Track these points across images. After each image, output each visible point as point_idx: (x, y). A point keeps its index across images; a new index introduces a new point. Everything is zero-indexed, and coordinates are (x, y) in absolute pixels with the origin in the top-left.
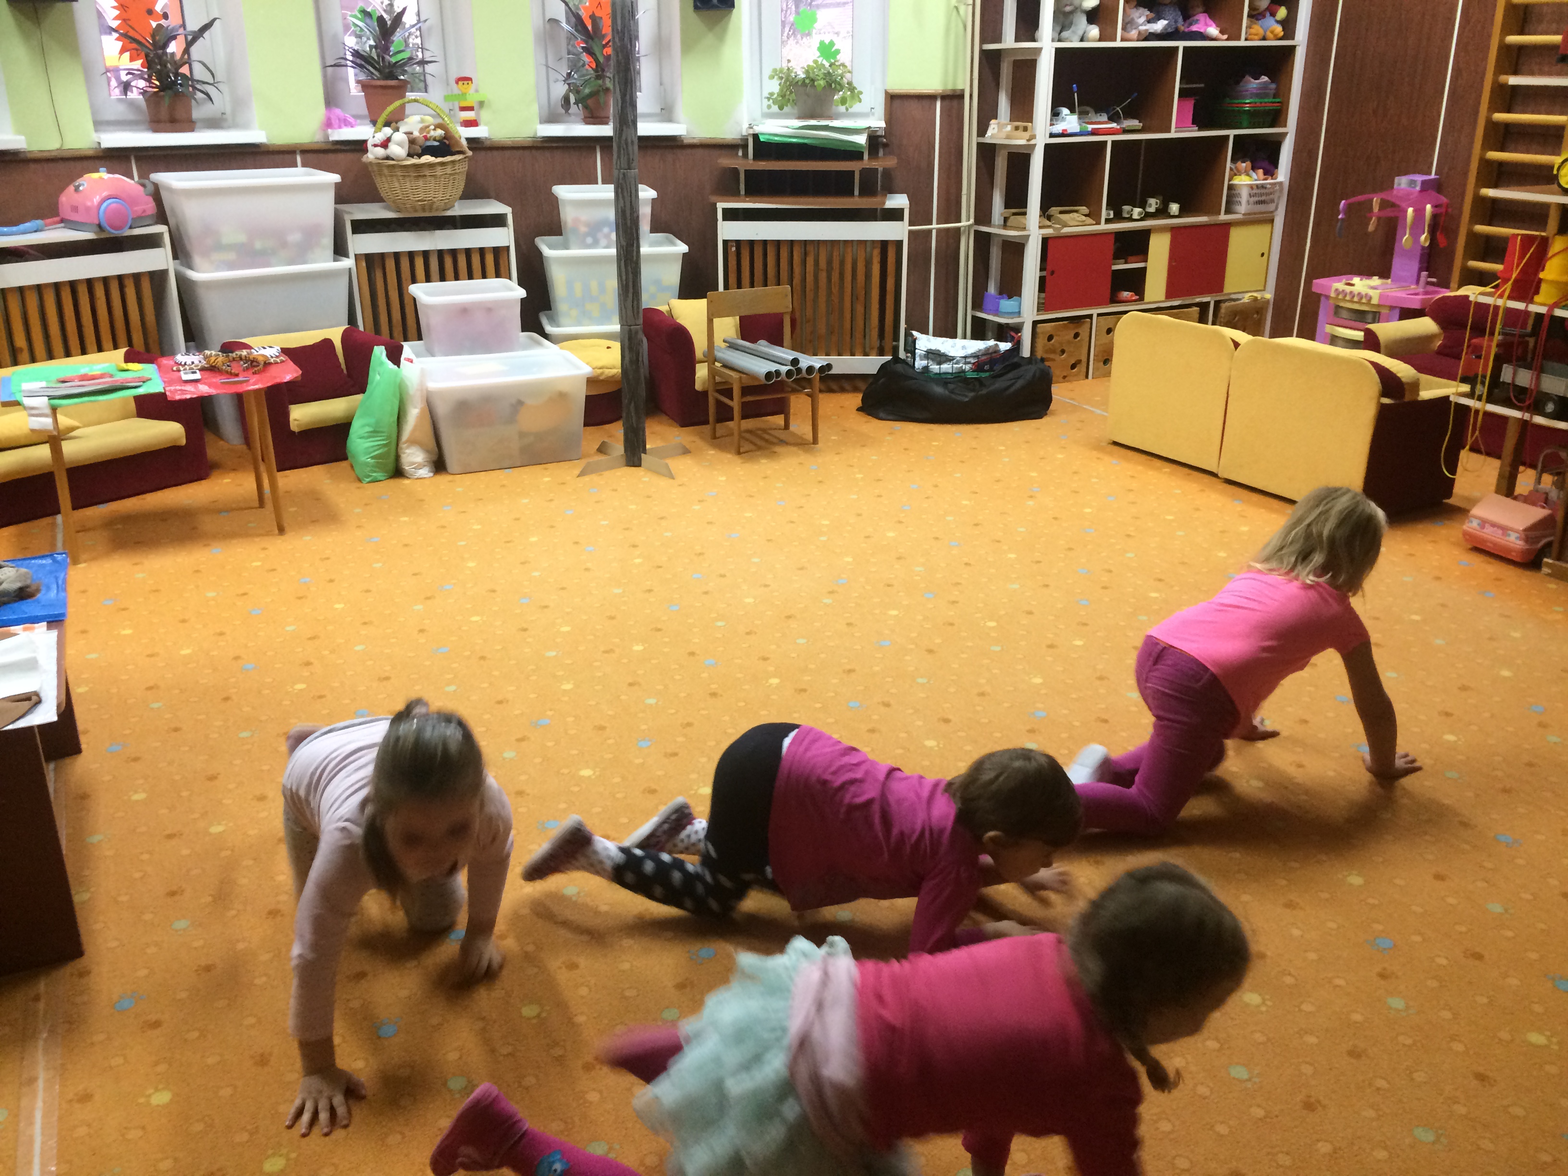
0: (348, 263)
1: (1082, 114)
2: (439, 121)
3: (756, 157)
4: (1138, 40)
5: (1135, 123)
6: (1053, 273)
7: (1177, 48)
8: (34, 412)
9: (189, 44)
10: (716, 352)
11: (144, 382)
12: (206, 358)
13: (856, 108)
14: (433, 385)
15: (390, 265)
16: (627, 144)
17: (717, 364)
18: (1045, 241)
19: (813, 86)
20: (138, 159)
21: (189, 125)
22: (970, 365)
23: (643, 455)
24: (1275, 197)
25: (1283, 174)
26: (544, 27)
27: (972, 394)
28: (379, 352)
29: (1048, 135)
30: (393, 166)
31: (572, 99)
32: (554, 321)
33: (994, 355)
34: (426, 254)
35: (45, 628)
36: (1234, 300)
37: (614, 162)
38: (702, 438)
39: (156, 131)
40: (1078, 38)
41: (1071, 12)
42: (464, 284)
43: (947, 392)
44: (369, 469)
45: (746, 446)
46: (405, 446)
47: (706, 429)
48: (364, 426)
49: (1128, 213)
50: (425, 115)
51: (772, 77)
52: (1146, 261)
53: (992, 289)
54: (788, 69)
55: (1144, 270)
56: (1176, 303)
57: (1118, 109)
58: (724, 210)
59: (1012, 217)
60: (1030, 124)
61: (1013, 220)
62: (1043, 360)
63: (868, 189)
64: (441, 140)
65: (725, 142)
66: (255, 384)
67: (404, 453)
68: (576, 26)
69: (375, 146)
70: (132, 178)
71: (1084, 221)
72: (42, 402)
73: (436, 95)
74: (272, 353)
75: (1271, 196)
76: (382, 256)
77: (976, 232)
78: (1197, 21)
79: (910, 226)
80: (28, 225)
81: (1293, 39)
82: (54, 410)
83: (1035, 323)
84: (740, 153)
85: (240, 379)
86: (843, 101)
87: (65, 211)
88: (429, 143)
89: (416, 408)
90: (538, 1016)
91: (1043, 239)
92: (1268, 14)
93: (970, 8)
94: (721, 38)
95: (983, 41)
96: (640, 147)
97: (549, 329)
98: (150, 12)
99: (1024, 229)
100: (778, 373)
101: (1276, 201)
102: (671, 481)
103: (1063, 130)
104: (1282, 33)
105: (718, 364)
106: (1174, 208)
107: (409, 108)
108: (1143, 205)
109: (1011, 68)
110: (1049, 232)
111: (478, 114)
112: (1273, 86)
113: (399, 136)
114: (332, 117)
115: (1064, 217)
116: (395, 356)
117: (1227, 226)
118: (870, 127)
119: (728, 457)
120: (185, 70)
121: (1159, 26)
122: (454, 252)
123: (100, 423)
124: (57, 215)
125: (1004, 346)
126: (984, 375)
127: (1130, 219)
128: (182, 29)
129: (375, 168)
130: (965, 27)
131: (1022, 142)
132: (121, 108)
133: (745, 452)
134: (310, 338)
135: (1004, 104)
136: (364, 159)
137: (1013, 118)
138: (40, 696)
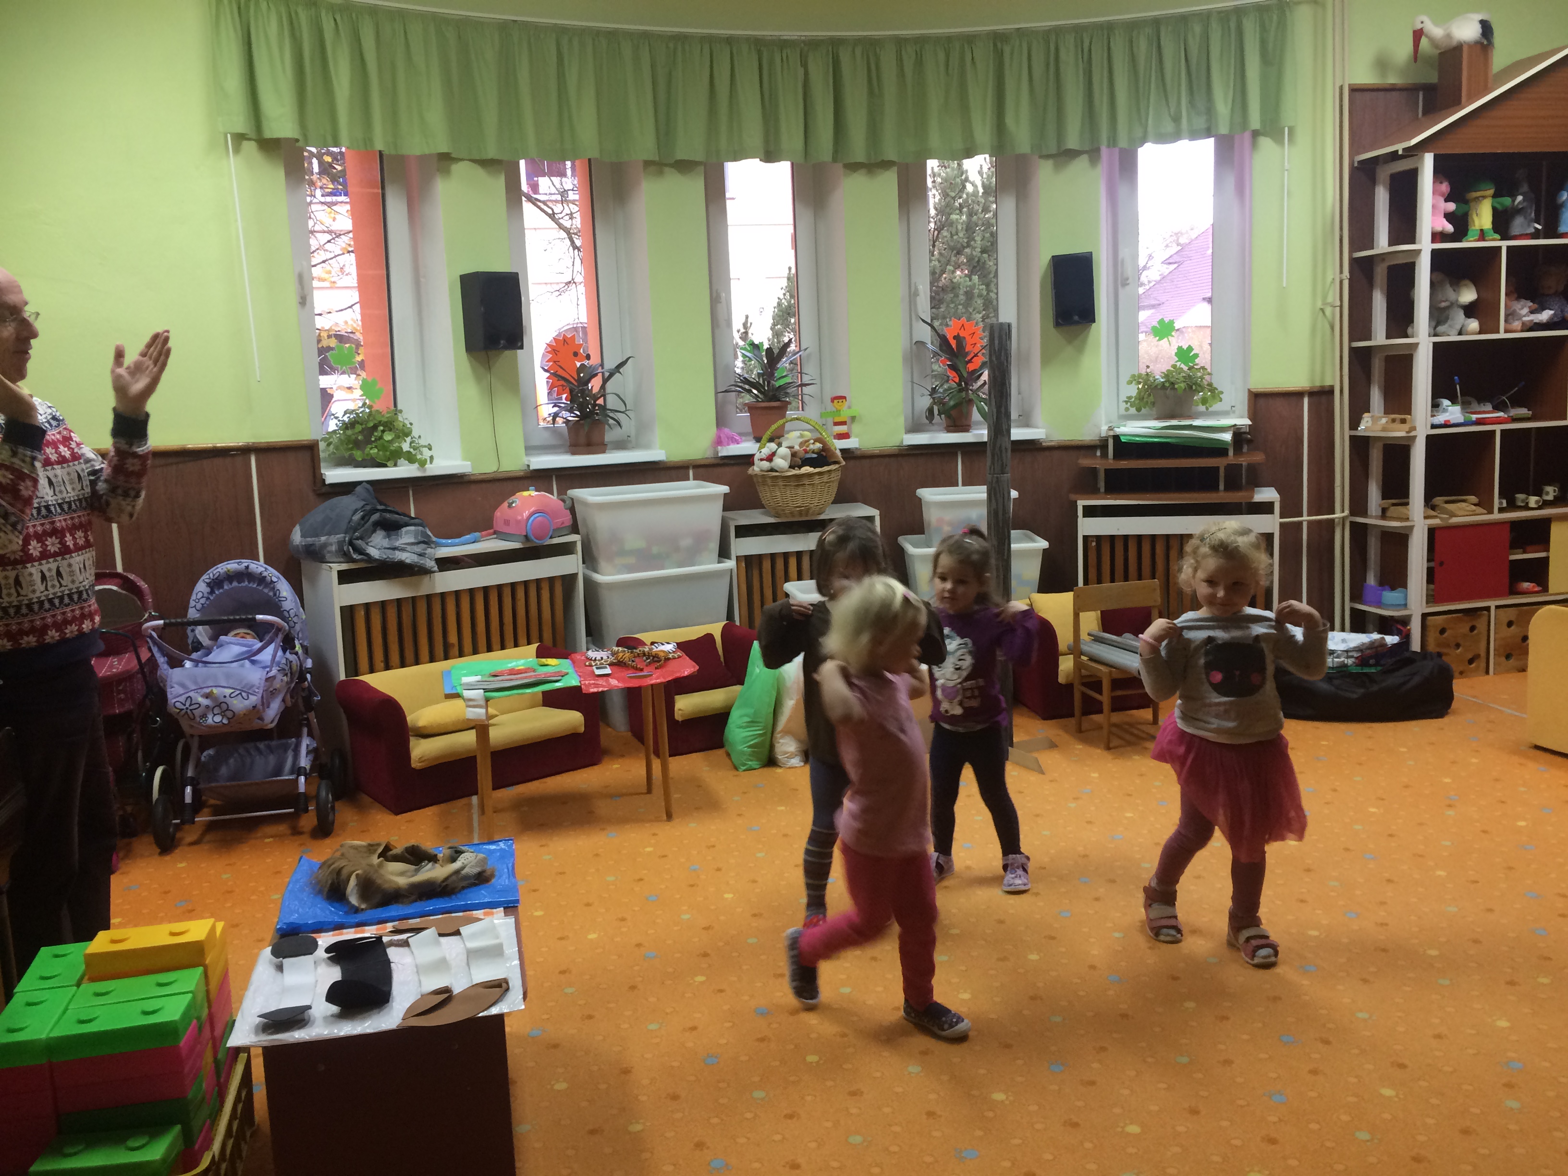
0: (731, 564)
1: (1465, 405)
2: (816, 435)
3: (1116, 457)
4: (1522, 331)
5: (1523, 411)
6: (1441, 564)
8: (471, 703)
9: (605, 381)
10: (1082, 646)
11: (562, 676)
12: (613, 654)
13: (1216, 407)
15: (767, 565)
16: (1001, 451)
17: (1083, 657)
18: (1432, 531)
19: (1174, 389)
20: (558, 478)
21: (599, 447)
22: (1353, 660)
23: (1010, 748)
26: (911, 348)
27: (1362, 691)
29: (1429, 426)
30: (776, 477)
31: (936, 409)
33: (1379, 649)
34: (800, 555)
35: (503, 914)
37: (988, 468)
38: (1067, 731)
39: (574, 453)
40: (1455, 331)
41: (1448, 308)
43: (1333, 688)
44: (745, 757)
45: (1115, 742)
46: (779, 736)
47: (1072, 722)
48: (741, 716)
49: (1523, 501)
50: (803, 430)
51: (1130, 382)
52: (1547, 550)
53: (1371, 580)
54: (1147, 374)
55: (1547, 559)
57: (1504, 398)
58: (1083, 507)
59: (1392, 508)
60: (1409, 416)
61: (1393, 511)
62: (1440, 655)
63: (1233, 484)
64: (820, 453)
65: (1086, 443)
66: (657, 678)
67: (779, 743)
68: (941, 345)
69: (762, 460)
70: (552, 494)
71: (1475, 511)
72: (477, 694)
73: (812, 412)
74: (669, 647)
76: (760, 557)
77: (1352, 523)
79: (1281, 518)
80: (467, 537)
82: (487, 700)
83: (1424, 616)
84: (1098, 453)
85: (645, 673)
86: (1204, 401)
87: (499, 525)
88: (808, 456)
89: (792, 699)
91: (1429, 530)
93: (1338, 309)
94: (1080, 350)
95: (1352, 339)
96: (1012, 451)
98: (576, 354)
99: (1407, 519)
102: (1041, 775)
103: (1445, 421)
107: (788, 426)
109: (1383, 364)
110: (1436, 522)
111: (849, 428)
113: (783, 451)
114: (722, 435)
115: (1451, 507)
118: (1235, 425)
119: (1098, 752)
120: (600, 401)
121: (1545, 316)
123: (514, 711)
124: (491, 527)
125: (1391, 640)
126: (1371, 670)
127: (1527, 508)
128: (600, 368)
129: (760, 479)
130: (1332, 328)
131: (1402, 434)
132: (546, 435)
133: (1115, 748)
134: (694, 633)
135: (1376, 397)
136: (750, 471)
137: (1387, 412)
138: (507, 983)
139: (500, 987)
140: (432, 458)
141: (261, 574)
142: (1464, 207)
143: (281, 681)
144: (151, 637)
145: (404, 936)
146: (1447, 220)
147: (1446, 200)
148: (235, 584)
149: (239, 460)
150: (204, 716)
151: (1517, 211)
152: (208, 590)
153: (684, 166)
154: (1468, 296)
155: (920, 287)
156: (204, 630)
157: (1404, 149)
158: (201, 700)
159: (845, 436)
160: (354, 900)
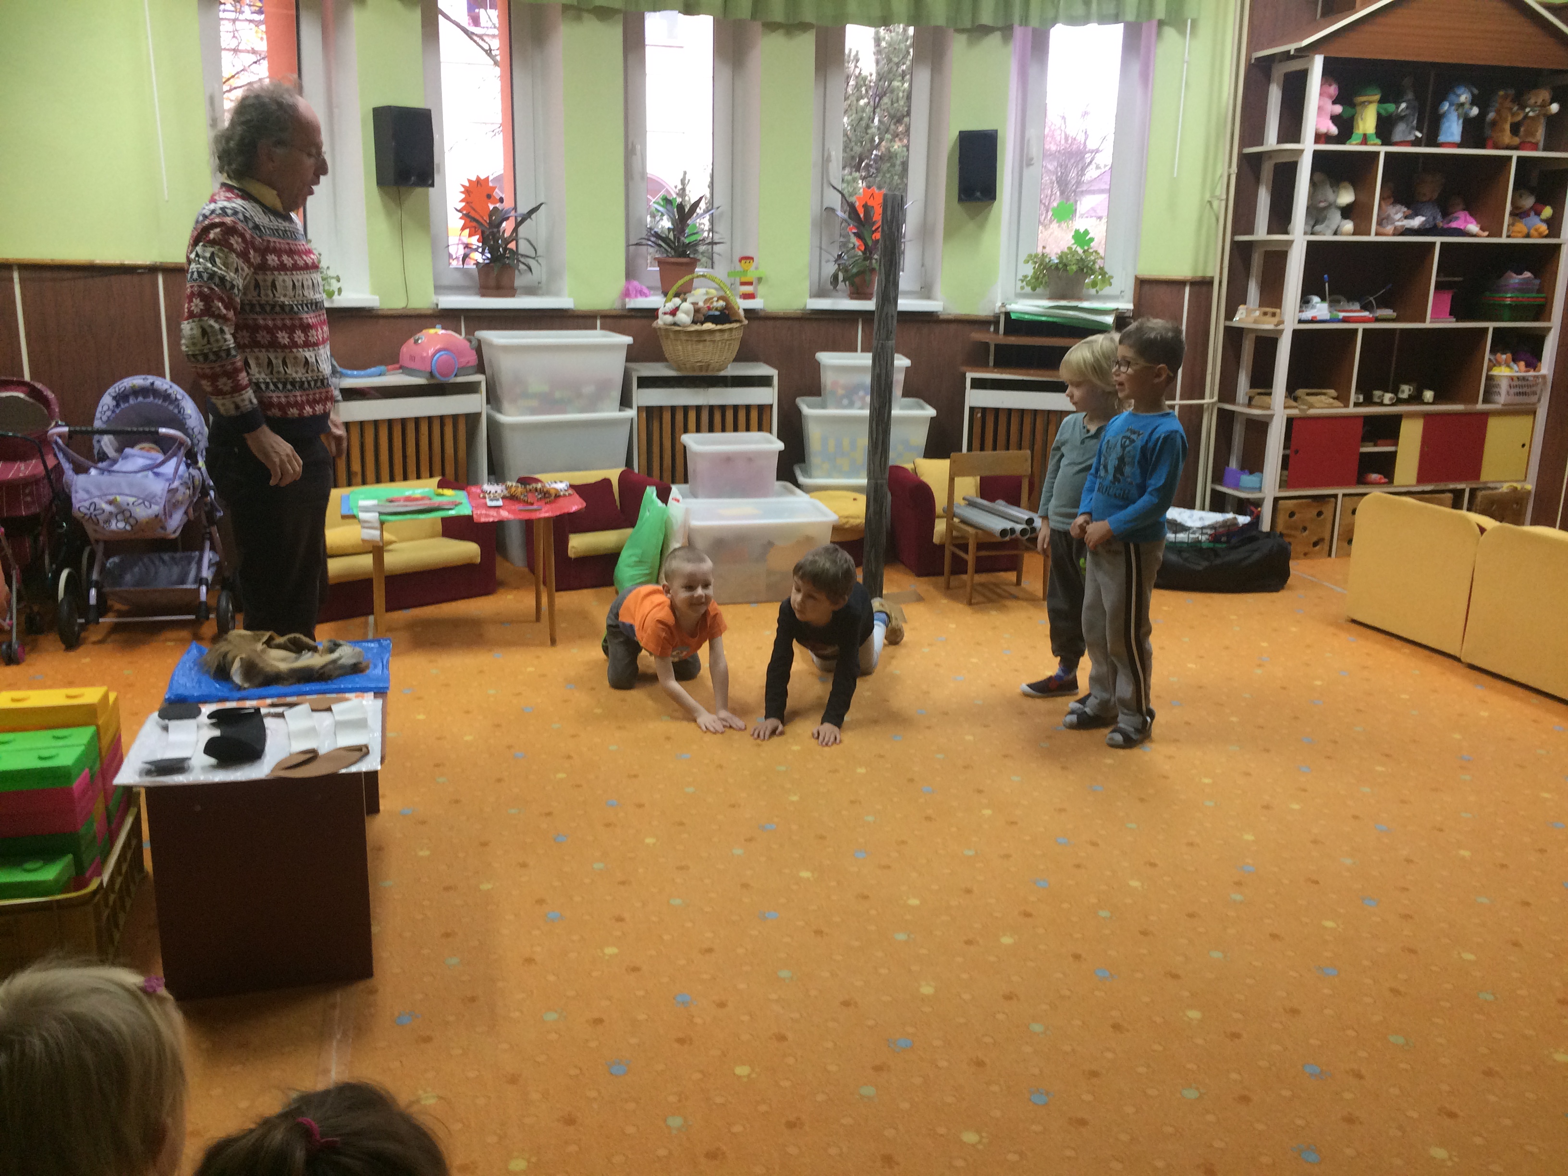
0: (631, 413)
1: (1333, 303)
2: (722, 294)
3: (1006, 333)
4: (1394, 235)
5: (1388, 313)
6: (1297, 452)
7: (1434, 244)
8: (366, 525)
9: (518, 225)
10: (955, 509)
11: (456, 506)
12: (507, 488)
13: (1107, 290)
14: (695, 523)
15: (667, 417)
16: (887, 319)
18: (1290, 421)
19: (1066, 270)
20: (467, 318)
21: (511, 292)
22: (1207, 537)
24: (1538, 389)
25: (1547, 366)
26: (821, 214)
27: (1205, 564)
28: (651, 492)
29: (1296, 321)
30: (679, 331)
31: (841, 277)
32: (807, 473)
33: (1232, 527)
34: (698, 408)
35: (372, 697)
36: (1492, 489)
37: (874, 333)
38: (936, 588)
39: (483, 295)
40: (1330, 231)
41: (1325, 208)
42: (730, 435)
43: (1181, 561)
45: (977, 598)
47: (941, 580)
48: (631, 556)
49: (1379, 397)
50: (709, 288)
51: (1027, 262)
52: (1396, 444)
53: (1234, 464)
54: (1043, 255)
55: (1394, 455)
56: (1429, 488)
57: (1371, 299)
58: (972, 379)
59: (1257, 397)
60: (1278, 310)
61: (1257, 400)
62: (1281, 535)
64: (722, 310)
65: (978, 318)
66: (546, 512)
68: (849, 214)
69: (665, 313)
70: (460, 334)
71: (1332, 404)
72: (373, 516)
73: (721, 271)
74: (561, 486)
75: (1534, 389)
76: (661, 408)
77: (1219, 410)
78: (1457, 218)
80: (373, 370)
81: (1559, 237)
82: (382, 523)
83: (1276, 500)
84: (992, 329)
85: (535, 507)
86: (1094, 284)
87: (404, 360)
88: (711, 313)
90: (749, 1076)
91: (1288, 419)
92: (1532, 213)
93: (1224, 203)
94: (981, 226)
95: (1234, 233)
96: (898, 321)
97: (802, 479)
98: (489, 196)
99: (1269, 408)
100: (1013, 531)
101: (1538, 392)
103: (1312, 317)
104: (1547, 232)
105: (956, 520)
106: (1429, 395)
107: (696, 282)
108: (1395, 391)
109: (1262, 259)
110: (1294, 412)
111: (756, 289)
112: (1537, 282)
113: (687, 306)
114: (630, 288)
115: (1311, 399)
116: (664, 495)
117: (1484, 416)
118: (1117, 309)
119: (960, 607)
120: (512, 245)
121: (1417, 222)
122: (723, 408)
123: (412, 539)
124: (398, 362)
125: (1243, 520)
126: (1218, 546)
127: (1381, 404)
128: (513, 211)
129: (663, 333)
130: (1217, 220)
131: (1270, 327)
132: (457, 275)
133: (977, 603)
134: (591, 476)
135: (1253, 291)
136: (654, 324)
137: (1262, 304)
138: (367, 748)
139: (362, 751)
140: (340, 290)
141: (166, 390)
142: (1350, 111)
143: (184, 493)
144: (56, 443)
145: (279, 710)
146: (1333, 122)
147: (1334, 103)
148: (140, 399)
149: (147, 278)
150: (108, 521)
151: (1401, 118)
152: (114, 403)
153: (603, 13)
154: (1346, 197)
155: (833, 153)
156: (110, 440)
157: (1296, 50)
158: (104, 506)
159: (750, 296)
160: (237, 679)
